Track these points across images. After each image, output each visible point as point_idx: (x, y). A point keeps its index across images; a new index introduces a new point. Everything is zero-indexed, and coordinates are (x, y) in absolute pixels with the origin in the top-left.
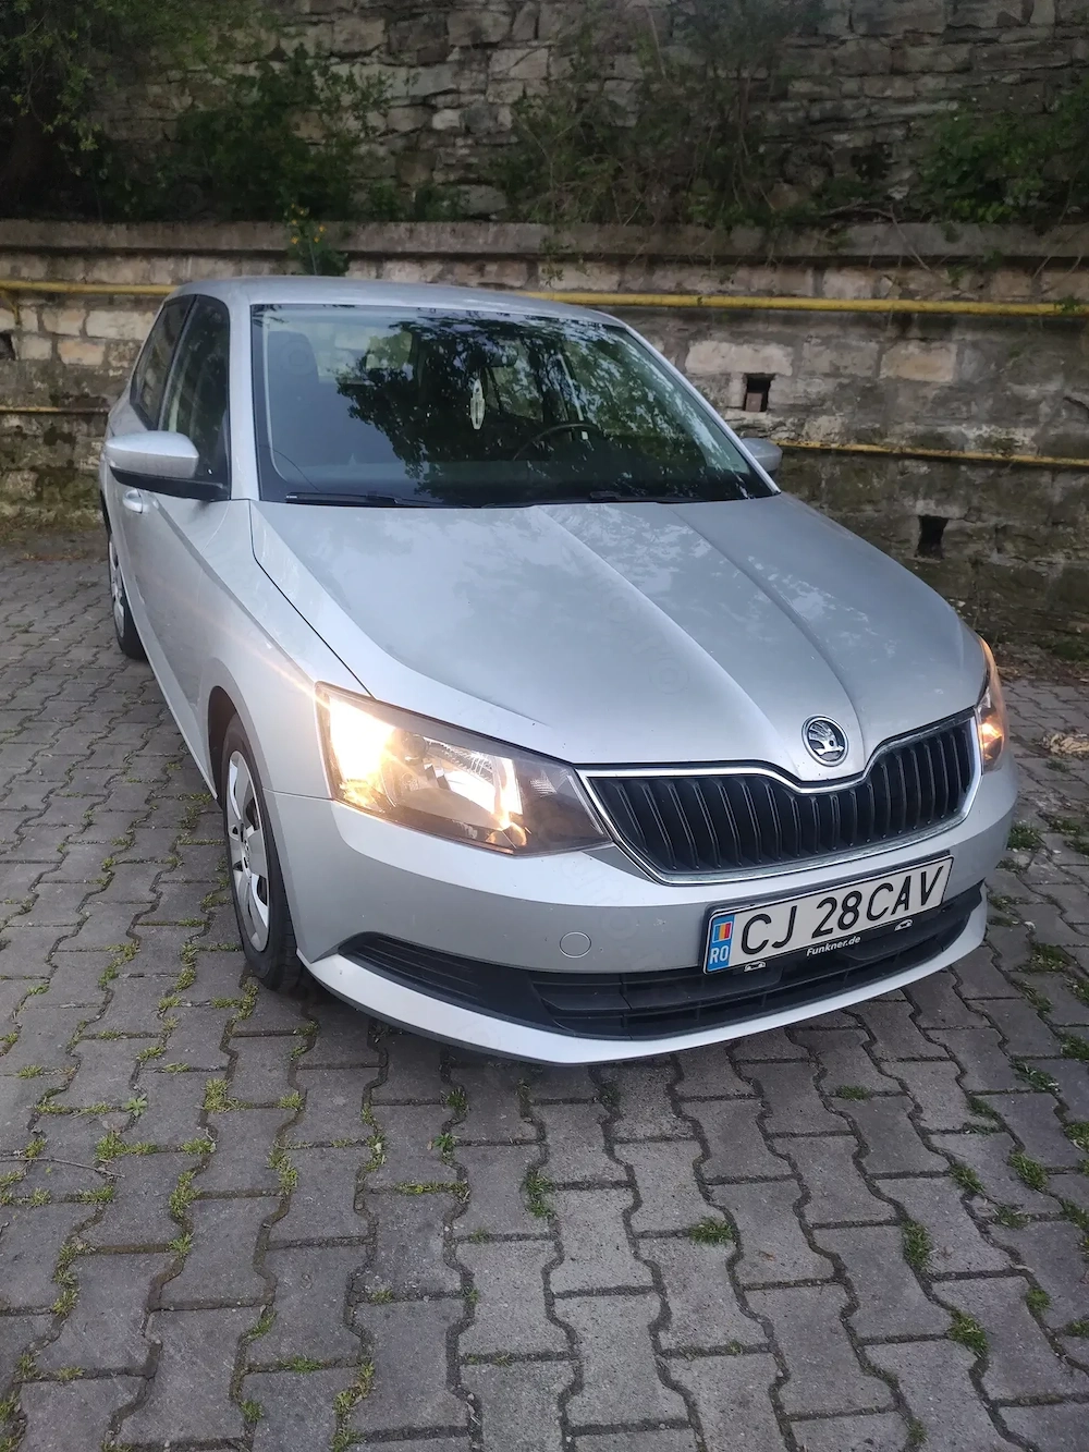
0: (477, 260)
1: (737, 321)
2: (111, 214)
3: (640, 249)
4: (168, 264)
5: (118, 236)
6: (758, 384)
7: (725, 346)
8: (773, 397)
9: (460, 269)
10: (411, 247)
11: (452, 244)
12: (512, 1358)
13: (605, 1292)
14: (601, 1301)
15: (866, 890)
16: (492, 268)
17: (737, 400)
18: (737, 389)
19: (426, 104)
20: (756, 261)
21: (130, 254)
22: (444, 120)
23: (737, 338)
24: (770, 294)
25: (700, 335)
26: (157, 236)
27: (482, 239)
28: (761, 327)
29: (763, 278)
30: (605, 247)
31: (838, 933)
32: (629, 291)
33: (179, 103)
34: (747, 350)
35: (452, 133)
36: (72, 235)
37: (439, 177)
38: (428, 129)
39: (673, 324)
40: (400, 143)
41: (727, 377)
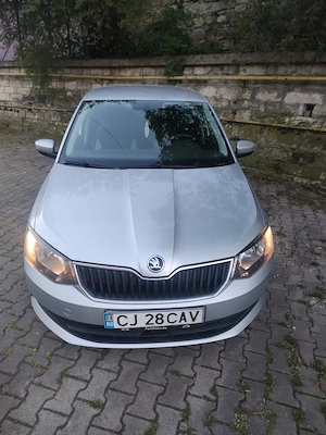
0: (221, 66)
1: (304, 85)
2: (126, 55)
3: (273, 60)
4: (139, 70)
5: (126, 62)
6: (310, 107)
7: (299, 94)
8: (314, 112)
9: (216, 69)
10: (202, 63)
11: (213, 61)
12: (19, 422)
13: (55, 412)
14: (52, 414)
15: (165, 314)
16: (226, 68)
17: (301, 113)
18: (301, 108)
19: (216, 14)
20: (312, 64)
21: (130, 67)
22: (220, 19)
23: (304, 91)
24: (318, 75)
25: (289, 90)
26: (136, 62)
27: (222, 59)
28: (313, 87)
29: (315, 70)
30: (260, 60)
31: (156, 325)
32: (268, 75)
33: (149, 21)
34: (307, 95)
35: (223, 23)
36: (115, 63)
37: (218, 38)
38: (216, 22)
39: (282, 86)
40: (208, 27)
41: (298, 105)
